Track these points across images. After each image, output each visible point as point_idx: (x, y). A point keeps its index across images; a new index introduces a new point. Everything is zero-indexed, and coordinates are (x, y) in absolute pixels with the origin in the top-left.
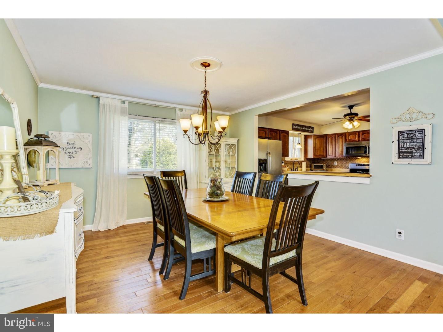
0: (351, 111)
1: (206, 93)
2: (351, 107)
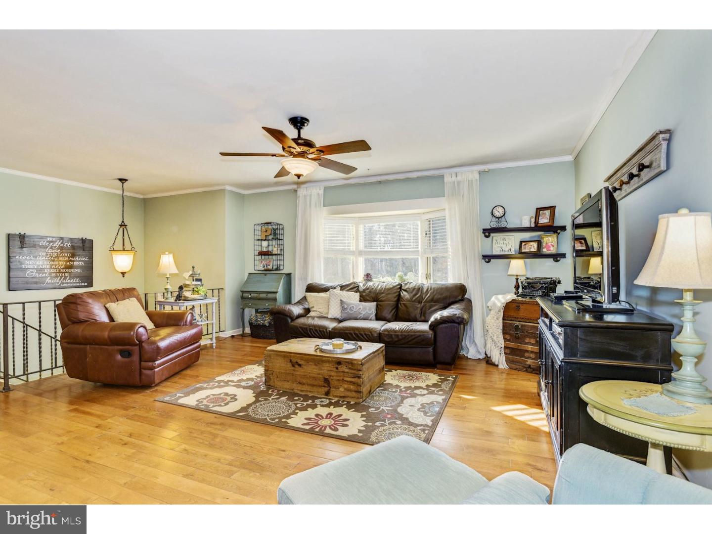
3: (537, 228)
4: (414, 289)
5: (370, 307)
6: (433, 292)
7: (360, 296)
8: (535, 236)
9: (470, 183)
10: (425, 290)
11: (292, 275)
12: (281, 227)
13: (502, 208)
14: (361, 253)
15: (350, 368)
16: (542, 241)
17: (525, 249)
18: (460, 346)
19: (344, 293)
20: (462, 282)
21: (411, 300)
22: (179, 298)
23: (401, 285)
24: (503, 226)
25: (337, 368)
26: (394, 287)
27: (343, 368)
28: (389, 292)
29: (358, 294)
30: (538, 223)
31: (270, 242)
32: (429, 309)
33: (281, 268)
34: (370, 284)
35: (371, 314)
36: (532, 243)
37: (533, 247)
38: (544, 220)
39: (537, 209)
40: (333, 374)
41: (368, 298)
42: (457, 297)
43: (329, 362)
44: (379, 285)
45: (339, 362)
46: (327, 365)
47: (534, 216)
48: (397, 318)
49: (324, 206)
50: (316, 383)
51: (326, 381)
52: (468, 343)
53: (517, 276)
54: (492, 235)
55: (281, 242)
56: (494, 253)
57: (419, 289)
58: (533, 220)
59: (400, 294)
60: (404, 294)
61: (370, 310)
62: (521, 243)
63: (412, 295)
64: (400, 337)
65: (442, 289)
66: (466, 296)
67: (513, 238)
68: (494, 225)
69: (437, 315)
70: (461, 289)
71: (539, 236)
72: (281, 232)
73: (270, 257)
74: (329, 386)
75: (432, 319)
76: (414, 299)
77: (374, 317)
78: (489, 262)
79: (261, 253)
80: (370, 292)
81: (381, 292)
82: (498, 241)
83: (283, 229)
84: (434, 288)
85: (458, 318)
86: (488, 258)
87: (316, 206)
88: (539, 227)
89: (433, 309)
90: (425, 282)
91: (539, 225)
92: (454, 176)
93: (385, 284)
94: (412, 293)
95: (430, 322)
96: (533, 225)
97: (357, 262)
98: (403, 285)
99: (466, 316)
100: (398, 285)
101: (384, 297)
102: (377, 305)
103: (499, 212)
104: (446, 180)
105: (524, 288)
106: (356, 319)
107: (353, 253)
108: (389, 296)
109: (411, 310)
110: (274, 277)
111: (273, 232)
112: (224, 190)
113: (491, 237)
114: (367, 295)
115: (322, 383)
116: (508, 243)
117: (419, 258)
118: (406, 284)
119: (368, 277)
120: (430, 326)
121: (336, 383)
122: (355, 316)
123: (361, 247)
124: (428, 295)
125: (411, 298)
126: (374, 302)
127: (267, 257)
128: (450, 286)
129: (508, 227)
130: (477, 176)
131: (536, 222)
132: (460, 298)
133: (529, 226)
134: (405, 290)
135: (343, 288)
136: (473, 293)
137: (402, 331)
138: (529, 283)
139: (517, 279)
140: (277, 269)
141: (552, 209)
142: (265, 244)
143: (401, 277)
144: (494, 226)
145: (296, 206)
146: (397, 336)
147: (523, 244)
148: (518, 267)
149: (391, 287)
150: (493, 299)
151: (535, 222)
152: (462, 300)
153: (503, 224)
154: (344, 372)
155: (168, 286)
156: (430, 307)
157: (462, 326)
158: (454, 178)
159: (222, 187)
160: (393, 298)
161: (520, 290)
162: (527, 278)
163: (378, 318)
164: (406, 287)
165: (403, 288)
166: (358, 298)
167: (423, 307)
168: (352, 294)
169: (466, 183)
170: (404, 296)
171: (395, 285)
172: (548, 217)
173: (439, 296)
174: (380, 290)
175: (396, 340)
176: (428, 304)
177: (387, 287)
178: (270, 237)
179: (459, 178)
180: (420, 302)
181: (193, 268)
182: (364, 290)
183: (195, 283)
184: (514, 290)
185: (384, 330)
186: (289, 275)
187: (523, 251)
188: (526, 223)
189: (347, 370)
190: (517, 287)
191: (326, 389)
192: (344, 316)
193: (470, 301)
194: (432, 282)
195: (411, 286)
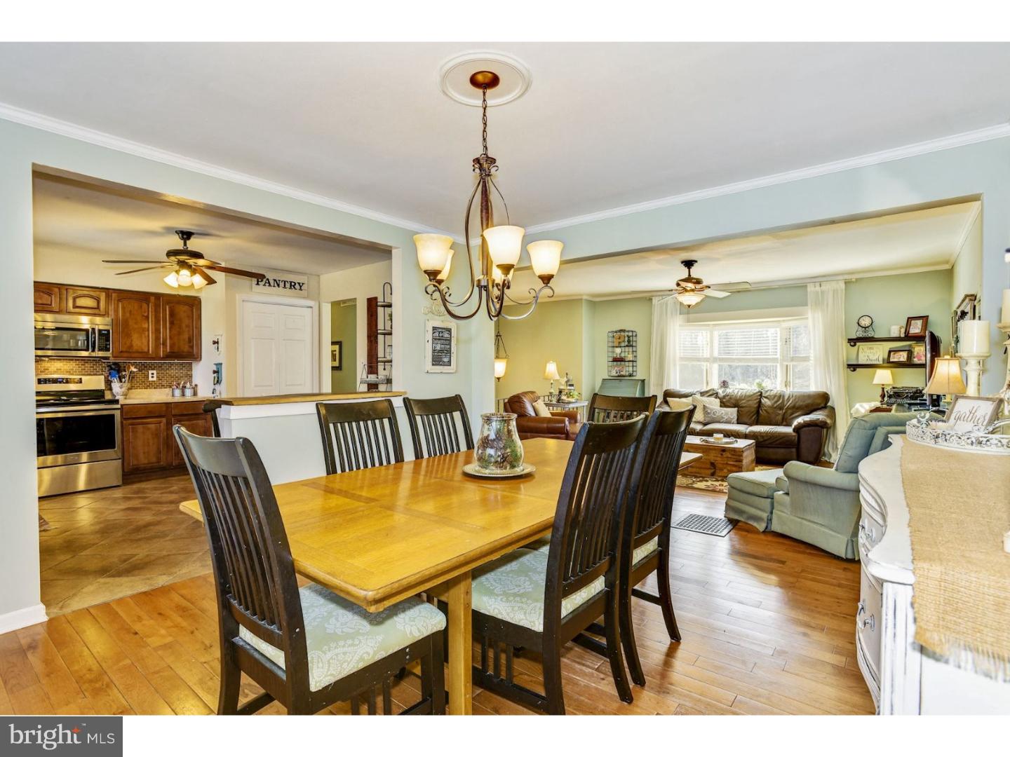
0: (185, 244)
1: (484, 164)
2: (186, 235)
3: (908, 337)
4: (775, 396)
5: (732, 412)
6: (795, 400)
7: (721, 402)
8: (905, 346)
9: (835, 292)
10: (786, 398)
11: (646, 381)
12: (634, 334)
13: (869, 318)
14: (715, 360)
15: (733, 455)
16: (913, 350)
17: (894, 358)
18: (822, 452)
19: (705, 399)
20: (824, 390)
21: (772, 407)
22: (559, 401)
23: (761, 393)
24: (869, 335)
25: (722, 455)
26: (754, 394)
27: (728, 454)
28: (750, 398)
29: (718, 400)
30: (908, 333)
31: (623, 348)
32: (791, 415)
33: (634, 374)
34: (729, 391)
35: (733, 419)
36: (901, 353)
37: (902, 357)
38: (916, 328)
39: (909, 318)
40: (719, 459)
41: (729, 404)
42: (820, 404)
43: (715, 449)
44: (738, 392)
45: (724, 450)
46: (714, 452)
47: (905, 326)
48: (757, 423)
49: (680, 314)
50: (703, 466)
51: (713, 464)
52: (831, 450)
53: (883, 385)
54: (858, 344)
55: (634, 349)
56: (860, 363)
57: (780, 396)
58: (903, 330)
59: (760, 402)
60: (764, 401)
61: (731, 415)
62: (890, 352)
63: (773, 402)
64: (766, 438)
65: (804, 396)
66: (829, 404)
67: (881, 347)
68: (860, 334)
69: (801, 420)
70: (825, 397)
71: (910, 346)
72: (634, 339)
73: (623, 363)
74: (715, 468)
75: (795, 423)
76: (775, 405)
77: (736, 422)
78: (854, 370)
79: (615, 360)
80: (730, 398)
81: (741, 399)
82: (865, 350)
83: (636, 336)
84: (796, 396)
85: (822, 422)
86: (853, 367)
87: (672, 314)
88: (910, 337)
89: (794, 415)
90: (784, 389)
91: (910, 335)
92: (818, 284)
93: (745, 391)
94: (773, 399)
95: (793, 426)
96: (903, 335)
97: (711, 369)
98: (763, 392)
99: (829, 421)
100: (759, 392)
101: (745, 403)
102: (738, 411)
103: (866, 322)
104: (809, 289)
105: (890, 397)
106: (719, 422)
107: (707, 360)
108: (750, 402)
109: (773, 416)
110: (630, 382)
111: (626, 339)
112: (581, 299)
113: (856, 347)
114: (727, 401)
115: (709, 466)
116: (875, 353)
117: (778, 365)
118: (767, 391)
119: (724, 384)
120: (794, 430)
121: (721, 466)
122: (718, 420)
123: (716, 354)
124: (790, 402)
125: (773, 405)
126: (735, 407)
127: (619, 363)
128: (812, 394)
129: (875, 337)
130: (842, 285)
131: (907, 332)
132: (823, 405)
133: (898, 336)
134: (766, 397)
135: (702, 394)
136: (837, 401)
137: (767, 433)
138: (895, 393)
139: (883, 389)
140: (630, 376)
141: (925, 319)
142: (618, 350)
143: (759, 385)
144: (861, 336)
145: (651, 314)
146: (763, 437)
147: (892, 353)
148: (884, 377)
149: (752, 393)
150: (857, 406)
151: (905, 333)
152: (825, 407)
153: (871, 334)
154: (727, 457)
155: (552, 391)
156: (793, 414)
157: (825, 430)
158: (818, 288)
159: (580, 297)
160: (754, 404)
161: (886, 399)
162: (894, 388)
163: (739, 422)
164: (768, 394)
165: (763, 395)
166: (719, 404)
167: (784, 413)
168: (712, 399)
169: (831, 294)
170: (766, 402)
171: (755, 392)
172: (920, 327)
173: (801, 403)
174: (741, 396)
175: (762, 440)
176: (790, 411)
177: (748, 394)
178: (623, 344)
179: (823, 287)
180: (781, 408)
181: (567, 374)
182: (724, 397)
183: (569, 388)
184: (880, 399)
185: (750, 432)
186: (643, 381)
187: (892, 360)
188: (895, 333)
189: (730, 456)
190: (883, 396)
191: (712, 471)
192: (708, 420)
193: (833, 409)
194: (791, 389)
195: (772, 393)
